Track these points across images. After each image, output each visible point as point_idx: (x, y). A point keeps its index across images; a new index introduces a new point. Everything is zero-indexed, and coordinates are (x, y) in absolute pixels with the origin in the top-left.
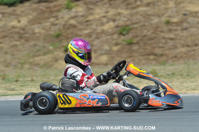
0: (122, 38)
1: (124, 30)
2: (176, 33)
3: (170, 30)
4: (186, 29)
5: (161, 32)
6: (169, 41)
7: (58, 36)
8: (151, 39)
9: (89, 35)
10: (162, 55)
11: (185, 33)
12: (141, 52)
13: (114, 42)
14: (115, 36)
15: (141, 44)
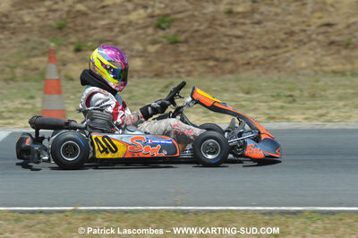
0: (161, 33)
1: (164, 22)
2: (244, 27)
3: (234, 24)
4: (258, 23)
5: (222, 26)
6: (234, 40)
7: (60, 28)
8: (206, 36)
9: (109, 28)
10: (226, 61)
11: (258, 29)
12: (193, 56)
13: (149, 38)
14: (150, 31)
15: (192, 43)
